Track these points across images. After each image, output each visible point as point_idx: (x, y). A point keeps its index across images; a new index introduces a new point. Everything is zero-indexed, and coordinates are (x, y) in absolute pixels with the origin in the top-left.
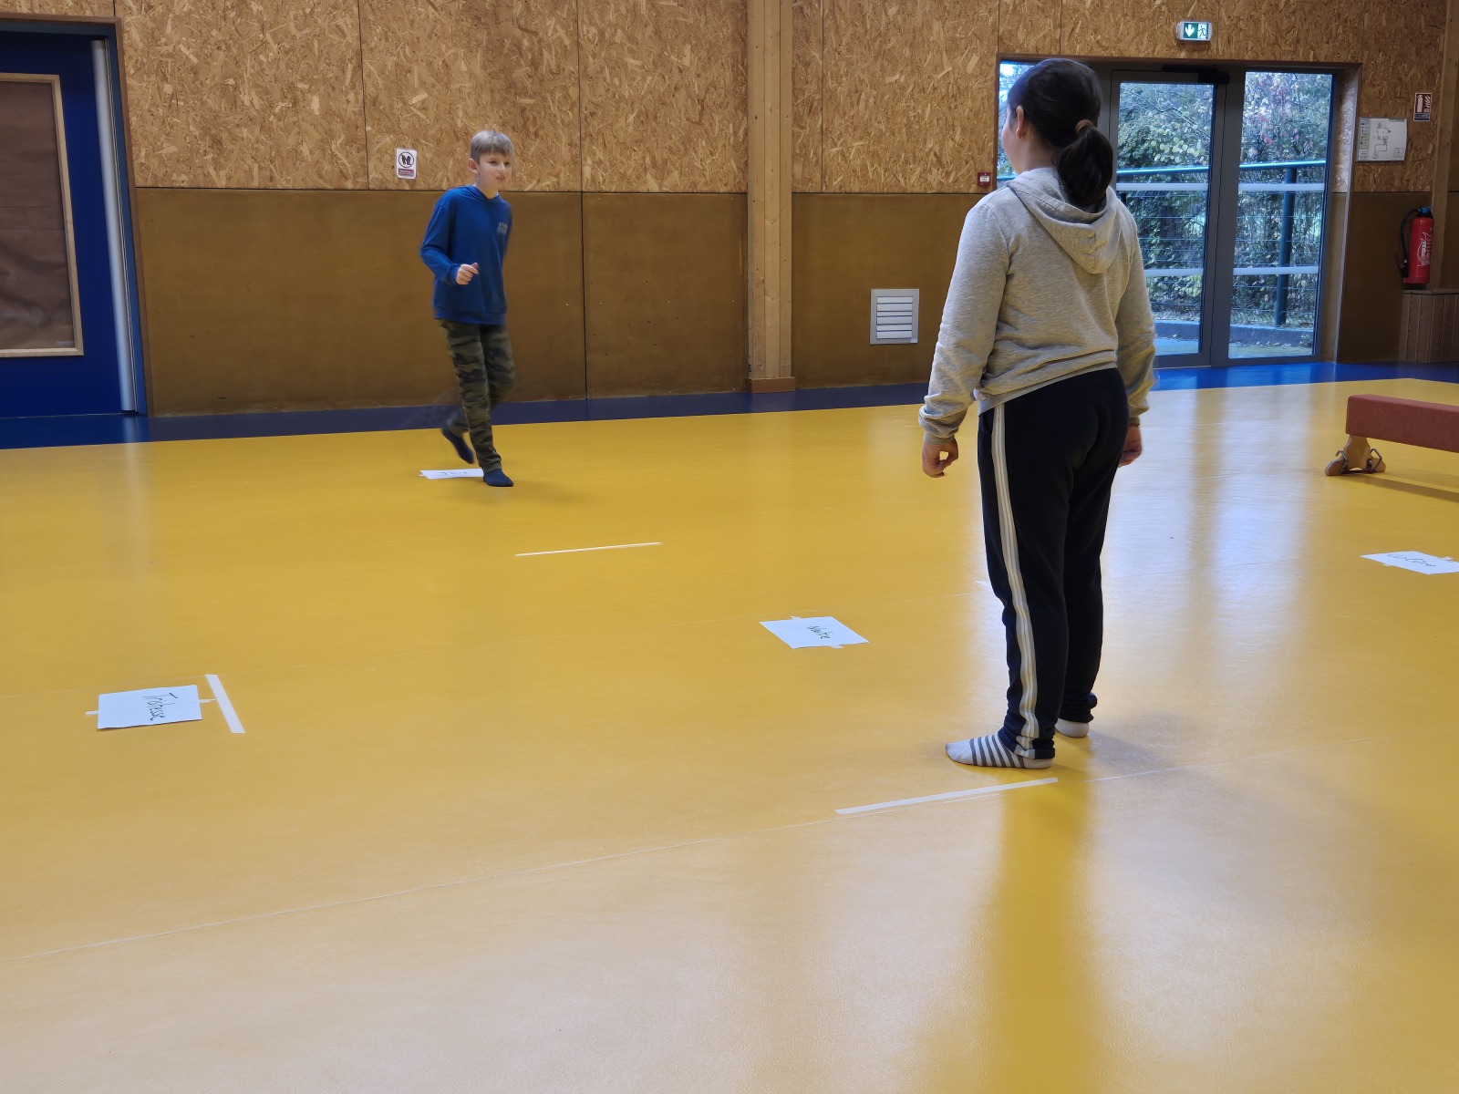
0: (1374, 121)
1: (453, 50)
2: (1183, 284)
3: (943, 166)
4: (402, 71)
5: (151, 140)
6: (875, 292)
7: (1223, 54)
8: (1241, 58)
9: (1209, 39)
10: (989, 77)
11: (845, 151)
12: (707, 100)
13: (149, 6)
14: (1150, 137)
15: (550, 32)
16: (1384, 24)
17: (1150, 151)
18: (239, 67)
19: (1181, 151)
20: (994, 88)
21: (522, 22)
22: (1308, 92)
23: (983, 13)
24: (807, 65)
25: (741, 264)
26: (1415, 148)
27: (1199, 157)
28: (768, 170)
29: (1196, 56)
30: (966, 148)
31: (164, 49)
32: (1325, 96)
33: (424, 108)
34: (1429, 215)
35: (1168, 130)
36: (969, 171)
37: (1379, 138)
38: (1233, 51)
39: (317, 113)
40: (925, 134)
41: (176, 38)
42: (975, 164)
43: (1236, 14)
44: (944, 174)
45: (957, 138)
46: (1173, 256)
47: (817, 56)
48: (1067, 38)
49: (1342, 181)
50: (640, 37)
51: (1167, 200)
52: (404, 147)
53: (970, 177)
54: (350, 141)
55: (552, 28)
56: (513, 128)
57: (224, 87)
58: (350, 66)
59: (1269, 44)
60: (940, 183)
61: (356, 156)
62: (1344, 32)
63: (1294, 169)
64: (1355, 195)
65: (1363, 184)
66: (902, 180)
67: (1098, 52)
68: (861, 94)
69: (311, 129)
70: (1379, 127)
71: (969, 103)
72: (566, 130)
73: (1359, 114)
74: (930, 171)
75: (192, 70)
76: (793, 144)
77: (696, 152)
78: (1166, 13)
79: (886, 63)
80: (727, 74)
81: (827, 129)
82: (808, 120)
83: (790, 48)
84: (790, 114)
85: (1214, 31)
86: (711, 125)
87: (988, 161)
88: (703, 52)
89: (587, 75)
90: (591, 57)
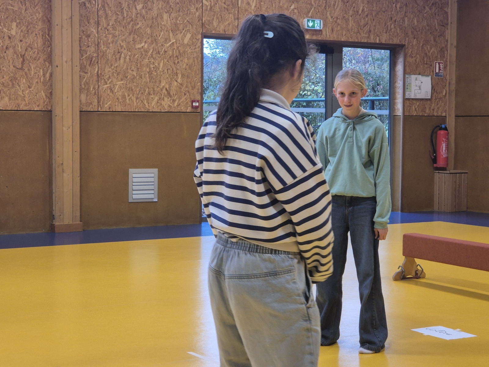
0: (413, 77)
3: (171, 97)
6: (131, 171)
7: (330, 37)
8: (339, 40)
9: (321, 28)
10: (197, 46)
11: (112, 87)
12: (26, 55)
16: (416, 24)
20: (200, 52)
23: (193, 10)
24: (88, 36)
25: (48, 154)
26: (436, 92)
27: (321, 93)
28: (65, 98)
29: (315, 37)
30: (184, 86)
32: (386, 61)
34: (446, 129)
36: (186, 99)
37: (416, 86)
38: (335, 36)
40: (160, 78)
42: (190, 95)
43: (335, 15)
44: (171, 101)
45: (179, 80)
47: (94, 31)
49: (398, 109)
53: (187, 103)
59: (354, 33)
60: (170, 106)
62: (395, 27)
63: (373, 102)
64: (406, 118)
65: (409, 111)
66: (147, 104)
68: (121, 54)
70: (416, 80)
71: (186, 60)
73: (405, 72)
74: (163, 99)
76: (80, 82)
77: (19, 86)
78: (297, 13)
79: (136, 37)
80: (39, 41)
81: (101, 74)
82: (89, 69)
83: (78, 27)
84: (78, 65)
85: (324, 24)
86: (29, 70)
87: (197, 94)
88: (23, 27)
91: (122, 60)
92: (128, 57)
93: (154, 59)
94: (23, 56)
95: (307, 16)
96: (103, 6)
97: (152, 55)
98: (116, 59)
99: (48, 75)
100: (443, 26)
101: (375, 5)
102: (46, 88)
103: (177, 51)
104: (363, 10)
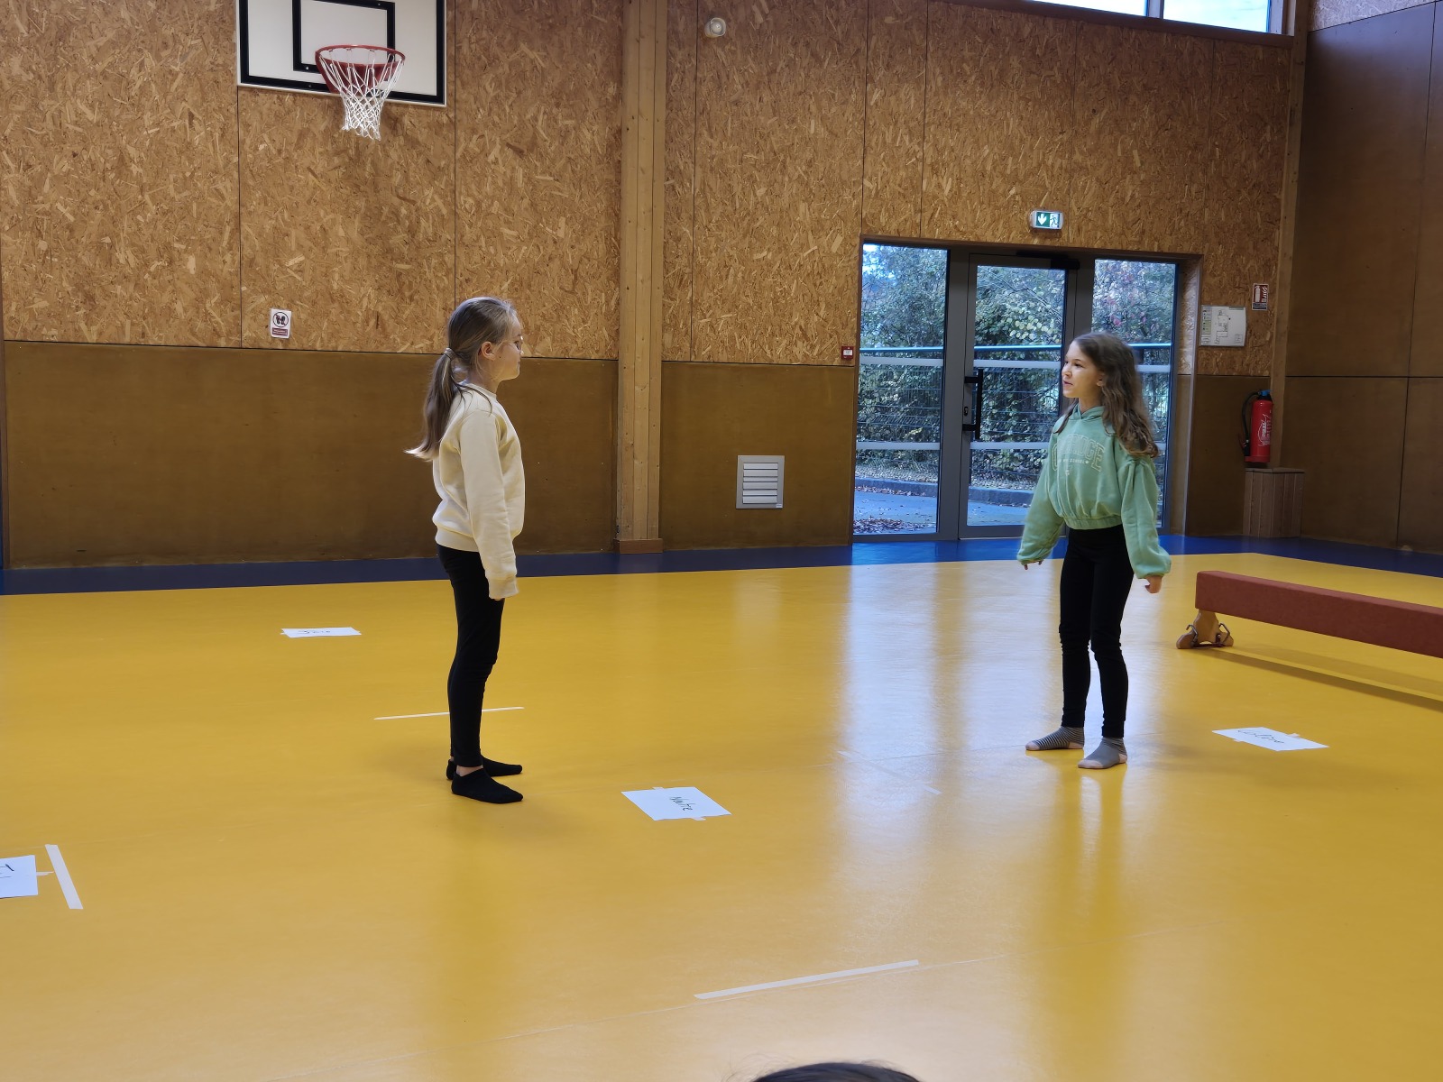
0: (1216, 309)
1: (332, 216)
2: (1038, 456)
3: (808, 340)
4: (280, 234)
5: (23, 295)
6: (741, 458)
7: (1074, 242)
8: (1090, 246)
9: (1060, 227)
10: (852, 257)
11: (714, 322)
12: (580, 270)
13: (27, 164)
14: (1006, 315)
15: (428, 201)
16: (1223, 219)
17: (1006, 328)
18: (115, 226)
19: (1035, 328)
20: (857, 267)
21: (401, 191)
22: (1154, 278)
23: (847, 196)
24: (678, 240)
25: (611, 429)
26: (1255, 334)
27: (1053, 335)
28: (638, 339)
29: (1048, 243)
30: (830, 323)
31: (40, 207)
32: (1169, 282)
33: (300, 271)
34: (1268, 398)
35: (1023, 309)
36: (833, 344)
38: (1083, 240)
39: (193, 272)
40: (792, 309)
41: (53, 196)
42: (839, 338)
43: (1085, 205)
44: (808, 347)
45: (822, 313)
46: (1029, 428)
47: (688, 231)
48: (926, 222)
49: (1187, 364)
50: (515, 209)
51: (1022, 374)
52: (279, 307)
53: (834, 350)
54: (225, 300)
55: (430, 198)
56: (389, 291)
57: (100, 246)
58: (228, 229)
59: (1116, 234)
60: (805, 355)
61: (230, 315)
62: (1186, 225)
64: (1199, 377)
65: (1206, 367)
66: (768, 352)
67: (957, 237)
68: (730, 269)
69: (186, 288)
70: (1220, 314)
71: (834, 280)
72: (441, 295)
73: (1201, 301)
74: (796, 344)
75: (67, 228)
76: (664, 314)
77: (568, 320)
78: (1020, 202)
79: (754, 241)
80: (601, 246)
81: (696, 301)
82: (679, 293)
83: (662, 224)
84: (661, 286)
85: (1065, 221)
86: (584, 294)
87: (851, 336)
88: (577, 225)
89: (464, 244)
90: (467, 226)
91: (731, 279)
92: (740, 275)
93: (783, 277)
94: (575, 272)
95: (1037, 207)
96: (703, 191)
97: (779, 271)
98: (721, 277)
99: (613, 303)
100: (1271, 223)
101: (1153, 188)
102: (609, 323)
103: (820, 264)
104: (1132, 196)
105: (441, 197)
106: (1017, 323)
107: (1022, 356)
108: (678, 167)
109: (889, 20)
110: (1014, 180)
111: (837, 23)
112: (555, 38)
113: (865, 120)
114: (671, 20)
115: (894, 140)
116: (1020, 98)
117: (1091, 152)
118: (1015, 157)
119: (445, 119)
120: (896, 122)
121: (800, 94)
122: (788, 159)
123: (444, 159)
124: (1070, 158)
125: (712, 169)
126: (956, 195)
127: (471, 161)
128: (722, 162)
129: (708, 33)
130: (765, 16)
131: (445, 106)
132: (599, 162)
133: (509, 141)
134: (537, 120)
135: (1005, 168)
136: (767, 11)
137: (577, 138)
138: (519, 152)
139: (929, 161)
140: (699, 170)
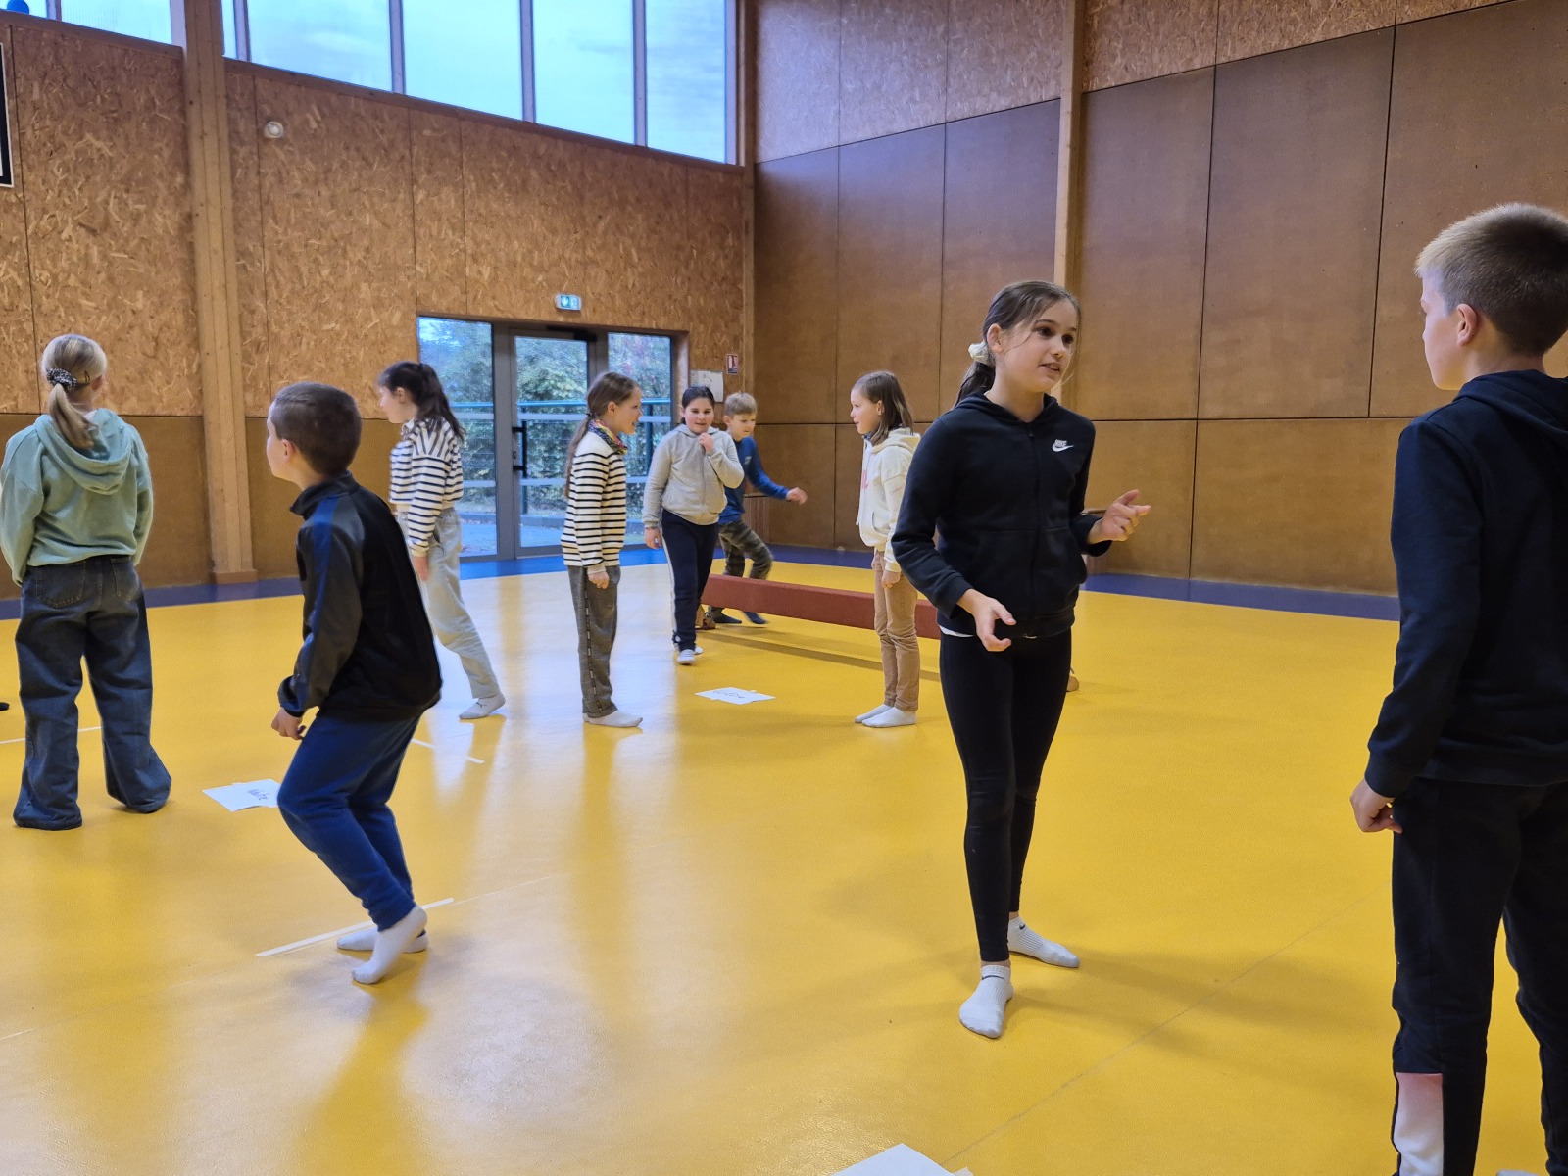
0: (700, 373)
7: (591, 320)
8: (604, 323)
9: (580, 308)
10: (411, 329)
12: (161, 338)
14: (548, 378)
15: (1, 273)
16: (702, 304)
19: (571, 388)
20: (415, 337)
23: (402, 278)
24: (252, 312)
25: (201, 476)
28: (221, 398)
29: (571, 320)
32: (666, 353)
35: (561, 373)
38: (598, 318)
40: (361, 372)
43: (597, 291)
47: (261, 305)
48: (471, 302)
50: (92, 282)
55: (4, 270)
59: (623, 314)
62: (675, 308)
67: (497, 314)
68: (302, 338)
70: (704, 373)
73: (690, 367)
74: (366, 401)
76: (244, 376)
77: (152, 381)
78: (546, 287)
79: (322, 314)
80: (179, 317)
82: (256, 357)
83: (236, 298)
84: (239, 351)
85: (583, 303)
86: (166, 359)
88: (155, 297)
89: (42, 313)
90: (44, 298)
91: (304, 347)
92: (312, 343)
93: (351, 345)
94: (156, 339)
95: (560, 291)
96: (272, 270)
97: (347, 340)
98: (295, 346)
99: (194, 366)
100: (737, 308)
101: (649, 279)
102: (193, 384)
103: (383, 334)
104: (634, 285)
105: (15, 269)
106: (559, 385)
107: (563, 410)
108: (248, 249)
109: (427, 133)
110: (540, 269)
111: (382, 132)
112: (120, 130)
113: (413, 216)
114: (231, 121)
115: (439, 233)
116: (541, 204)
117: (600, 249)
118: (540, 251)
119: (13, 199)
120: (440, 219)
121: (355, 190)
122: (348, 247)
123: (16, 235)
124: (584, 253)
125: (280, 252)
126: (494, 280)
127: (43, 238)
128: (288, 246)
129: (267, 135)
130: (318, 122)
131: (12, 186)
132: (172, 243)
133: (81, 221)
134: (108, 203)
135: (532, 258)
136: (319, 118)
137: (150, 222)
138: (93, 232)
139: (470, 251)
140: (267, 253)
